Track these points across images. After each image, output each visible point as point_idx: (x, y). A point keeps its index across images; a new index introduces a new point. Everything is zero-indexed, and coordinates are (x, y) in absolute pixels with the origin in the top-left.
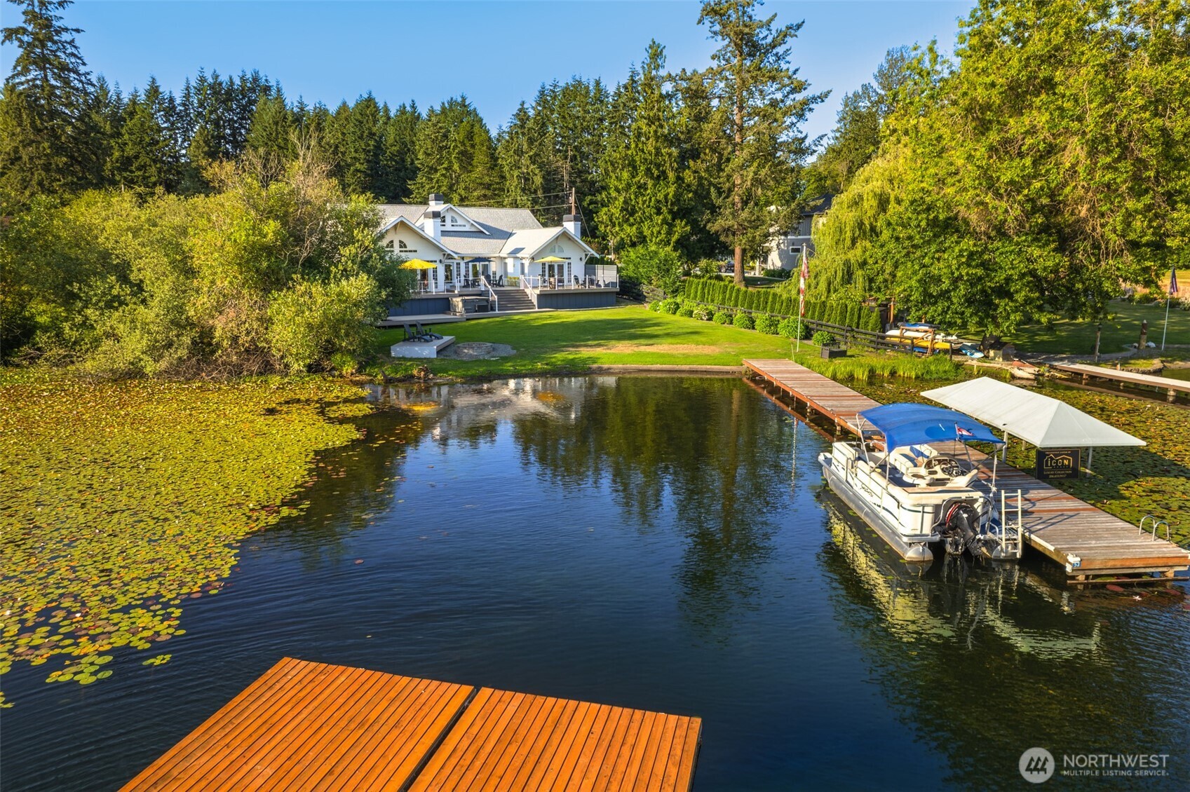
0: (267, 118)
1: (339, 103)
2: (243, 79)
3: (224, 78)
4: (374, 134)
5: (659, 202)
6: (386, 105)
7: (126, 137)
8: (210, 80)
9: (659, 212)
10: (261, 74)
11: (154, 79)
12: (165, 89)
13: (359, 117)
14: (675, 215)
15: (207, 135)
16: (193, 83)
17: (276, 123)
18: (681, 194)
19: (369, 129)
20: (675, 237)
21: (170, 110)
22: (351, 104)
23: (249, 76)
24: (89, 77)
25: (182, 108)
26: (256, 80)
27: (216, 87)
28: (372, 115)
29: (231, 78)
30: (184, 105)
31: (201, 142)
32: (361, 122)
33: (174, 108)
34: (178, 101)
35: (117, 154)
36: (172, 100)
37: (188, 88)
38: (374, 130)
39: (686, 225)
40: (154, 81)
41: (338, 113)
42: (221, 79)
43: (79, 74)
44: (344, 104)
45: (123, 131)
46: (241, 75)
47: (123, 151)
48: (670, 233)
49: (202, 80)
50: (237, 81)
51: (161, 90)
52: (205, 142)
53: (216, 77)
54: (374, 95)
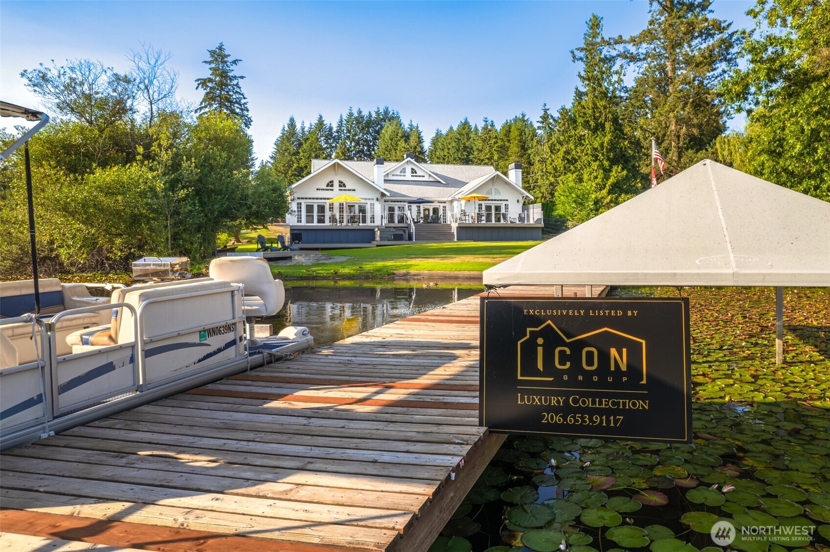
0: (387, 137)
1: (448, 129)
2: (378, 113)
3: (365, 113)
4: (467, 147)
5: (595, 149)
6: (476, 126)
7: (302, 154)
8: (356, 115)
9: (596, 158)
10: (390, 109)
11: (321, 116)
12: (327, 122)
13: (458, 136)
14: (613, 162)
15: (344, 149)
16: (345, 117)
17: (391, 140)
18: (617, 143)
19: (464, 144)
20: (612, 180)
21: (329, 135)
22: (455, 128)
23: (382, 111)
24: (246, 106)
25: (336, 134)
26: (386, 112)
27: (359, 119)
28: (467, 134)
29: (370, 113)
30: (337, 132)
31: (340, 153)
32: (459, 140)
33: (332, 134)
34: (335, 129)
35: (295, 165)
36: (331, 129)
37: (341, 121)
38: (467, 144)
39: (623, 169)
40: (321, 117)
41: (447, 135)
42: (363, 114)
43: (240, 105)
44: (451, 128)
45: (300, 151)
46: (376, 110)
47: (299, 164)
48: (607, 177)
49: (351, 114)
50: (374, 115)
51: (325, 123)
52: (342, 153)
53: (360, 112)
54: (469, 120)
